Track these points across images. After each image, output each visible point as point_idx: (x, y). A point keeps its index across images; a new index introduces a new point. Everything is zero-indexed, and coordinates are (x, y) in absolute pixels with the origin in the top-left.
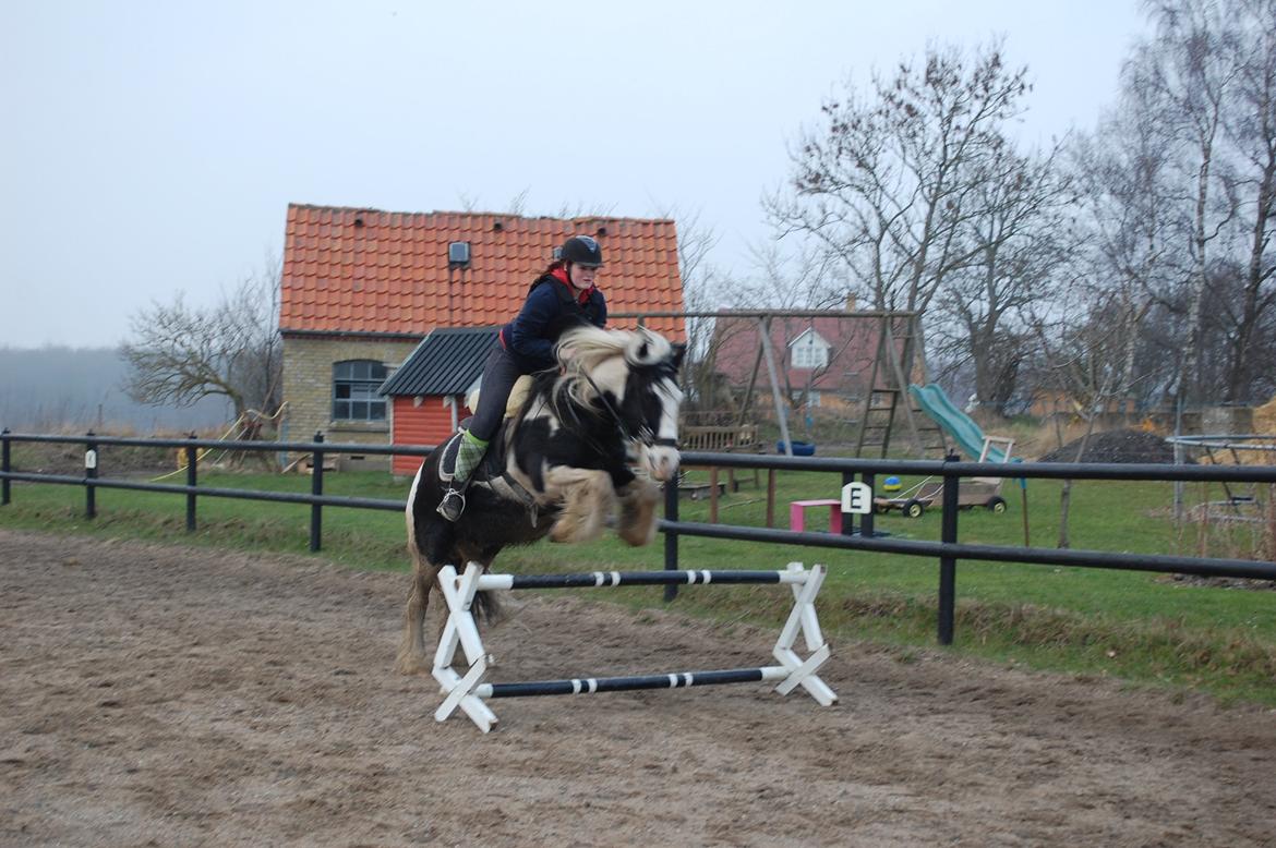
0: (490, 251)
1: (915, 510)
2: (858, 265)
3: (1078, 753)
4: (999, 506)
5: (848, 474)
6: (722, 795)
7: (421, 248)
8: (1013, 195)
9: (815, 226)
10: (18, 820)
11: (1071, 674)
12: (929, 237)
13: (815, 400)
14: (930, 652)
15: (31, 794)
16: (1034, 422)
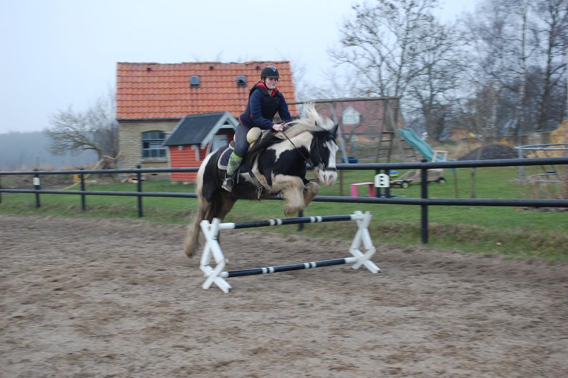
0: (209, 79)
1: (405, 185)
2: (371, 77)
3: (488, 288)
4: (442, 181)
5: (378, 170)
6: (334, 315)
7: (177, 79)
8: (439, 42)
9: (351, 60)
10: (25, 342)
11: (482, 254)
12: (403, 62)
13: (355, 139)
14: (419, 247)
15: (28, 331)
16: (453, 143)
